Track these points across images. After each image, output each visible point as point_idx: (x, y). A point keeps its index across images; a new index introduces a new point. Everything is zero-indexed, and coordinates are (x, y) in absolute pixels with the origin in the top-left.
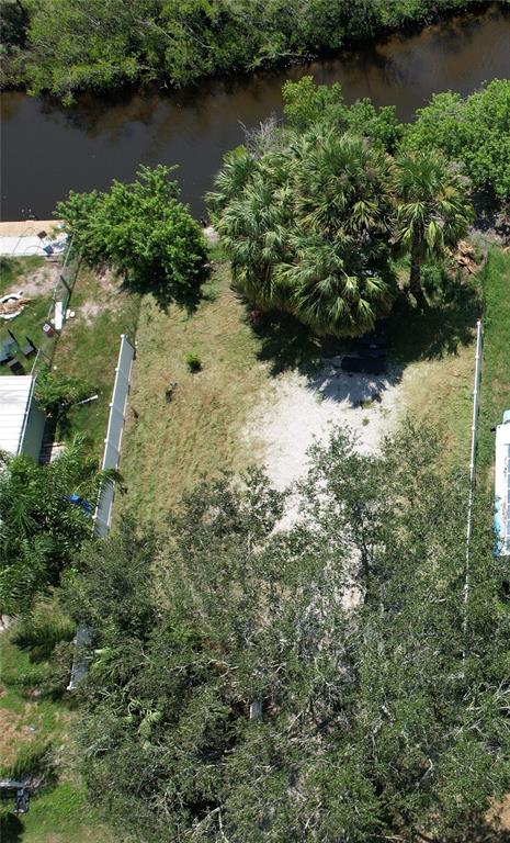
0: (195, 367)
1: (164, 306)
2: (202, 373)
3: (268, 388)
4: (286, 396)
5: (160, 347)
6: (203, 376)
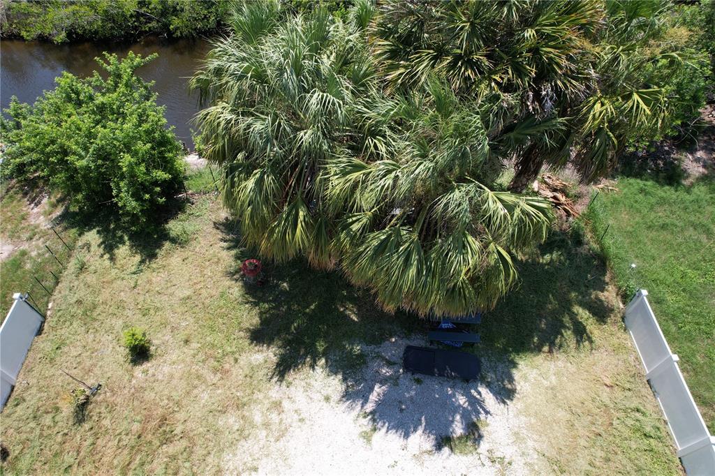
0: (140, 353)
1: (109, 247)
2: (149, 365)
3: (266, 402)
4: (302, 420)
5: (88, 313)
6: (150, 372)
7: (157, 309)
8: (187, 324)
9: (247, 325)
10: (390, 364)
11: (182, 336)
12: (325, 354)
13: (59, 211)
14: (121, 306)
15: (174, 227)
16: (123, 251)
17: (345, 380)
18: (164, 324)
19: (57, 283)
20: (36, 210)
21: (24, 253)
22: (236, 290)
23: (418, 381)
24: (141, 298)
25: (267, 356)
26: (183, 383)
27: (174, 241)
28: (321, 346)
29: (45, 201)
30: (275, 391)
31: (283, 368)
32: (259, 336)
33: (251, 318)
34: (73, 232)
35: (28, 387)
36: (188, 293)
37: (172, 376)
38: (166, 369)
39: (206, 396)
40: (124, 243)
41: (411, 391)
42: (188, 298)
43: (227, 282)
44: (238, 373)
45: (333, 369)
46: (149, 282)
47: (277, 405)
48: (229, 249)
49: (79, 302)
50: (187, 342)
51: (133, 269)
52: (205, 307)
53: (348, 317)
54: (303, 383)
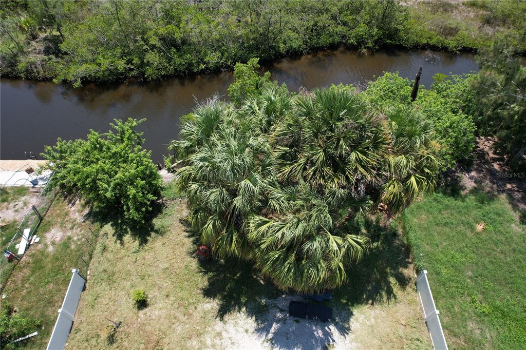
0: (142, 304)
1: (120, 236)
2: (147, 310)
3: (213, 332)
4: (233, 343)
5: (110, 278)
6: (148, 314)
7: (149, 276)
8: (167, 284)
9: (201, 286)
10: (282, 311)
11: (164, 293)
12: (245, 305)
13: (87, 211)
14: (129, 273)
15: (157, 222)
16: (127, 238)
17: (256, 320)
18: (154, 285)
19: (91, 258)
20: (73, 208)
21: (69, 238)
22: (194, 264)
23: (297, 321)
24: (140, 269)
25: (213, 305)
26: (167, 321)
27: (157, 232)
28: (243, 300)
29: (78, 202)
30: (218, 325)
31: (223, 312)
32: (208, 293)
33: (203, 281)
34: (97, 224)
35: (81, 323)
36: (166, 265)
37: (160, 317)
38: (157, 312)
39: (179, 329)
40: (127, 233)
41: (293, 327)
42: (167, 269)
43: (189, 259)
44: (197, 315)
45: (250, 313)
46: (144, 258)
47: (219, 335)
48: (189, 237)
49: (105, 271)
50: (167, 296)
51: (134, 250)
52: (177, 275)
53: (258, 282)
54: (233, 322)
